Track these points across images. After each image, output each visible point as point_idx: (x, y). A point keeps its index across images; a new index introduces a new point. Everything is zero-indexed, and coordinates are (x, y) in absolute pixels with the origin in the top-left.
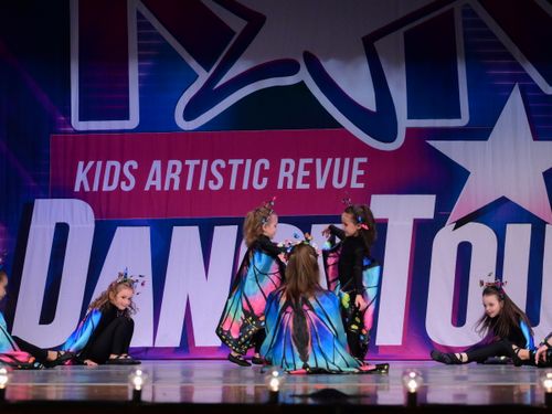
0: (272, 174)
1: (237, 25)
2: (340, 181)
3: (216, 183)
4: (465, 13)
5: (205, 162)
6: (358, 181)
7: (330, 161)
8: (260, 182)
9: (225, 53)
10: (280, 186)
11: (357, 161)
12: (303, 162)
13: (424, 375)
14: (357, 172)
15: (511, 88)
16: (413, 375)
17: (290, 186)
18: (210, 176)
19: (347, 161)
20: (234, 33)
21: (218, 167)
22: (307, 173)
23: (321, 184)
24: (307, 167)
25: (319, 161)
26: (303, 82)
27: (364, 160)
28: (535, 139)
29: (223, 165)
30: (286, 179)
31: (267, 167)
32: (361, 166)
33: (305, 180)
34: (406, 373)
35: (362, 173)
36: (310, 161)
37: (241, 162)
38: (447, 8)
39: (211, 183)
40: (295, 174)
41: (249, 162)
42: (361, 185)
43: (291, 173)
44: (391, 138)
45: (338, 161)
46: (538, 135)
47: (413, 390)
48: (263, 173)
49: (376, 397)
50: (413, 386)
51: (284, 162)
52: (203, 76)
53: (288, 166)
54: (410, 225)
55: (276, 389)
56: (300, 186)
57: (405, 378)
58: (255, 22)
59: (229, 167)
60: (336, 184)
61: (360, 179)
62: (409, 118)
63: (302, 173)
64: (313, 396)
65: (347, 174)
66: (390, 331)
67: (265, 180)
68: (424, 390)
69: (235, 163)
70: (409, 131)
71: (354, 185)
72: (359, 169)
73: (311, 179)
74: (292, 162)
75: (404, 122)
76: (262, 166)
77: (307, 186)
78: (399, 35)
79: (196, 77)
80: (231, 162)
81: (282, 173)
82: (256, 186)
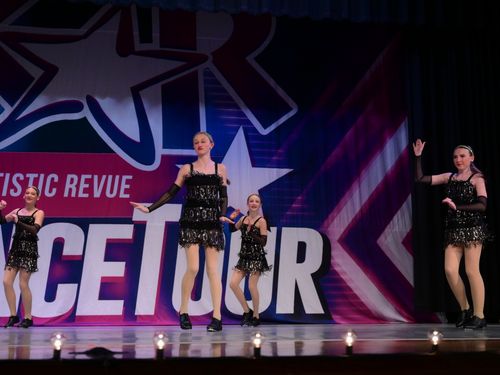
0: (60, 186)
1: (36, 73)
2: (111, 192)
3: (16, 191)
4: (205, 74)
5: (8, 175)
6: (125, 193)
7: (104, 177)
8: (50, 191)
9: (27, 91)
10: (66, 194)
11: (125, 178)
12: (84, 177)
13: (169, 336)
14: (124, 186)
15: (237, 130)
16: (161, 336)
17: (73, 195)
18: (11, 186)
19: (117, 177)
20: (33, 79)
21: (18, 179)
22: (87, 186)
23: (97, 194)
24: (87, 181)
25: (96, 177)
26: (85, 118)
27: (130, 177)
28: (253, 166)
29: (22, 178)
30: (70, 190)
31: (56, 179)
32: (128, 182)
33: (85, 191)
34: (156, 335)
35: (128, 186)
36: (89, 176)
37: (36, 175)
38: (192, 70)
39: (12, 191)
40: (78, 186)
41: (42, 176)
42: (127, 196)
43: (75, 186)
44: (150, 162)
45: (110, 177)
46: (255, 163)
47: (161, 348)
48: (53, 184)
49: (134, 353)
50: (161, 345)
51: (69, 177)
52: (8, 110)
53: (72, 180)
54: (163, 225)
55: (58, 348)
56: (81, 195)
57: (156, 339)
58: (50, 71)
59: (27, 180)
60: (108, 195)
61: (126, 191)
62: (164, 147)
63: (83, 185)
64: (87, 353)
65: (116, 187)
66: (146, 304)
67: (54, 190)
68: (169, 347)
69: (32, 176)
70: (164, 157)
71: (122, 195)
72: (126, 183)
73: (90, 190)
74: (75, 177)
75: (160, 151)
76: (53, 179)
77: (86, 195)
78: (158, 87)
79: (3, 109)
80: (28, 175)
81: (68, 186)
82: (47, 194)
